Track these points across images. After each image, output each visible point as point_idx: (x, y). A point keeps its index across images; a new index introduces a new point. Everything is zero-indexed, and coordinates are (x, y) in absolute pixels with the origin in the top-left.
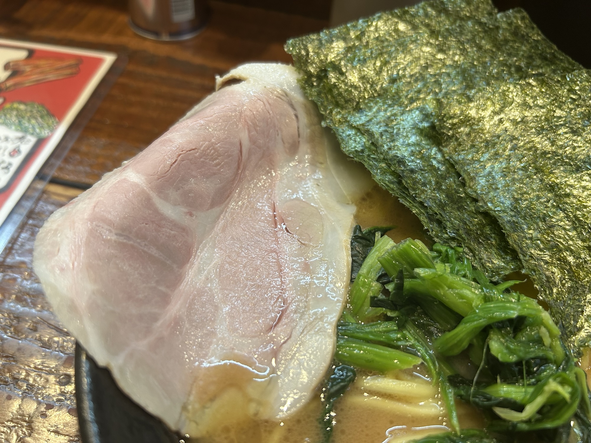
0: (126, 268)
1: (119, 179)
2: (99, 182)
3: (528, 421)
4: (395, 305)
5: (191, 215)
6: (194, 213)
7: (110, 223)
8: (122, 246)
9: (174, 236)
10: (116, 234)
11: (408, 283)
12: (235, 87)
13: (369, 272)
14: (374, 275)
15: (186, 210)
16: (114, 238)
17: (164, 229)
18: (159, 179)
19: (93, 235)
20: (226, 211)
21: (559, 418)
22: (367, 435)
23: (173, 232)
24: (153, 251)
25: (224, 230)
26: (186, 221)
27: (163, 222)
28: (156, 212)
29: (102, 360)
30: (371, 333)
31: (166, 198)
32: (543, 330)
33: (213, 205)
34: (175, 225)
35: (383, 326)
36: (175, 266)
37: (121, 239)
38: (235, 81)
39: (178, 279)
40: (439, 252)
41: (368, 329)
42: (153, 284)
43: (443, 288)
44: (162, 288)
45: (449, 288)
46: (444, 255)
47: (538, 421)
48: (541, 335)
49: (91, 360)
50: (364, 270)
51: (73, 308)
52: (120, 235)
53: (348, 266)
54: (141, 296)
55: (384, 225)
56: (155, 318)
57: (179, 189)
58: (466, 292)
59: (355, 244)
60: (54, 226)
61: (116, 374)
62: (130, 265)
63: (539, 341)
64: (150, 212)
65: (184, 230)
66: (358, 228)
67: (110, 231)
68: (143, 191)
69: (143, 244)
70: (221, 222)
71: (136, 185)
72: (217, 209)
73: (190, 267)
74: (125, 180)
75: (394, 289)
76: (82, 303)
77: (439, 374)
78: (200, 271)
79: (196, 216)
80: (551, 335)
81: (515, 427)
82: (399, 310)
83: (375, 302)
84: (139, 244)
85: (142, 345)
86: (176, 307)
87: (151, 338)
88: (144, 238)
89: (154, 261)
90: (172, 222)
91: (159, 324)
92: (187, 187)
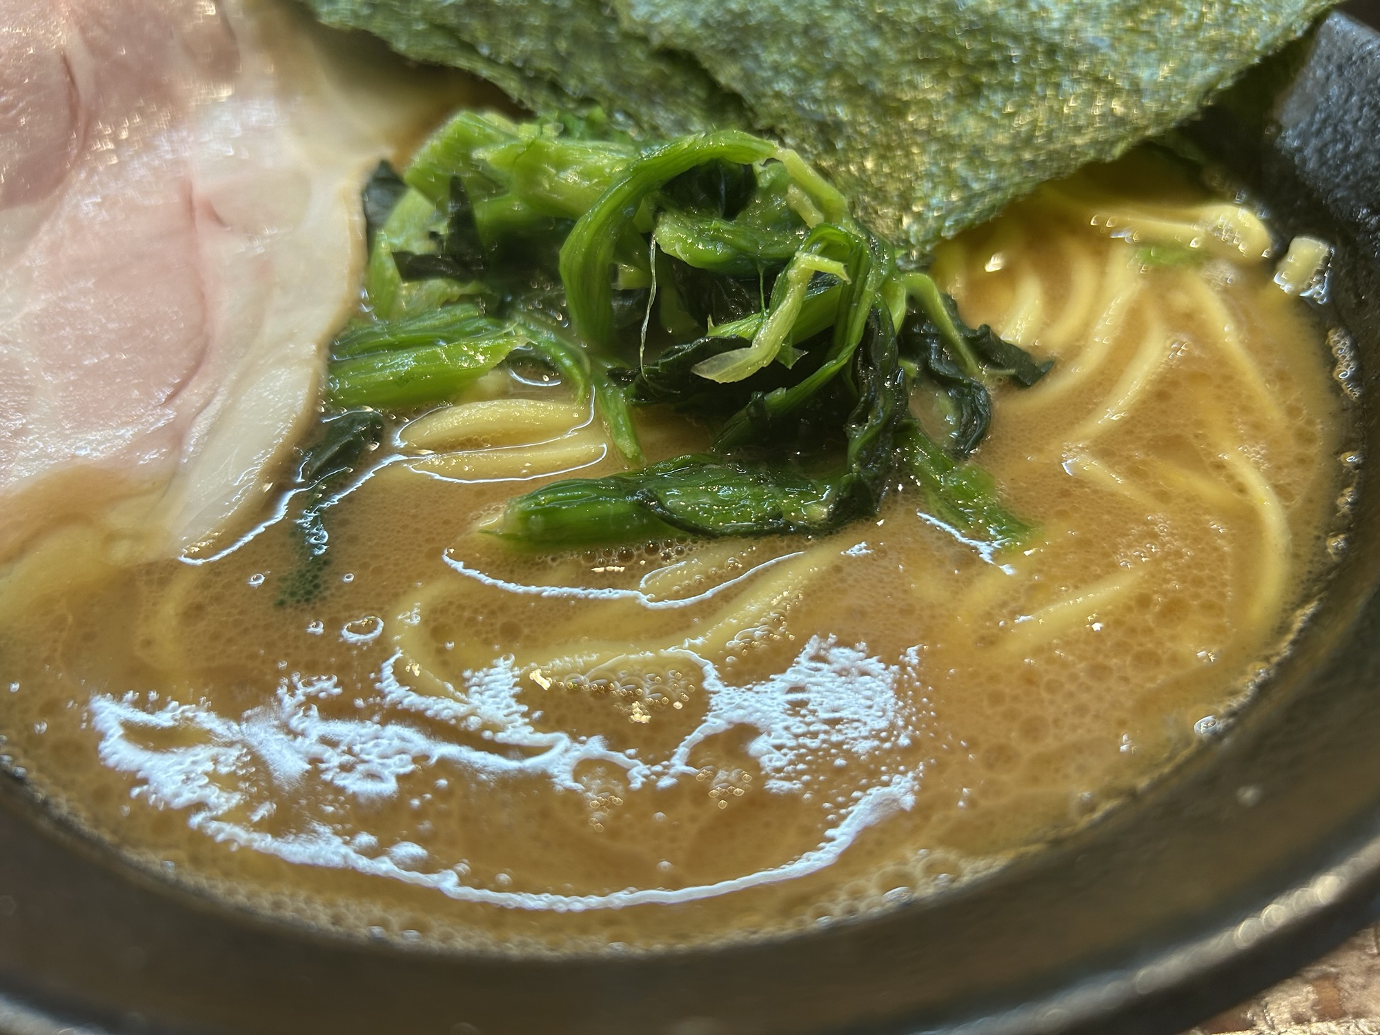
4: (466, 266)
11: (484, 212)
21: (844, 342)
22: (417, 531)
30: (409, 332)
32: (793, 191)
35: (441, 316)
47: (806, 368)
48: (793, 204)
59: (376, 193)
63: (795, 221)
70: (45, 236)
75: (449, 225)
77: (592, 379)
80: (819, 204)
81: (759, 405)
82: (481, 277)
83: (411, 267)
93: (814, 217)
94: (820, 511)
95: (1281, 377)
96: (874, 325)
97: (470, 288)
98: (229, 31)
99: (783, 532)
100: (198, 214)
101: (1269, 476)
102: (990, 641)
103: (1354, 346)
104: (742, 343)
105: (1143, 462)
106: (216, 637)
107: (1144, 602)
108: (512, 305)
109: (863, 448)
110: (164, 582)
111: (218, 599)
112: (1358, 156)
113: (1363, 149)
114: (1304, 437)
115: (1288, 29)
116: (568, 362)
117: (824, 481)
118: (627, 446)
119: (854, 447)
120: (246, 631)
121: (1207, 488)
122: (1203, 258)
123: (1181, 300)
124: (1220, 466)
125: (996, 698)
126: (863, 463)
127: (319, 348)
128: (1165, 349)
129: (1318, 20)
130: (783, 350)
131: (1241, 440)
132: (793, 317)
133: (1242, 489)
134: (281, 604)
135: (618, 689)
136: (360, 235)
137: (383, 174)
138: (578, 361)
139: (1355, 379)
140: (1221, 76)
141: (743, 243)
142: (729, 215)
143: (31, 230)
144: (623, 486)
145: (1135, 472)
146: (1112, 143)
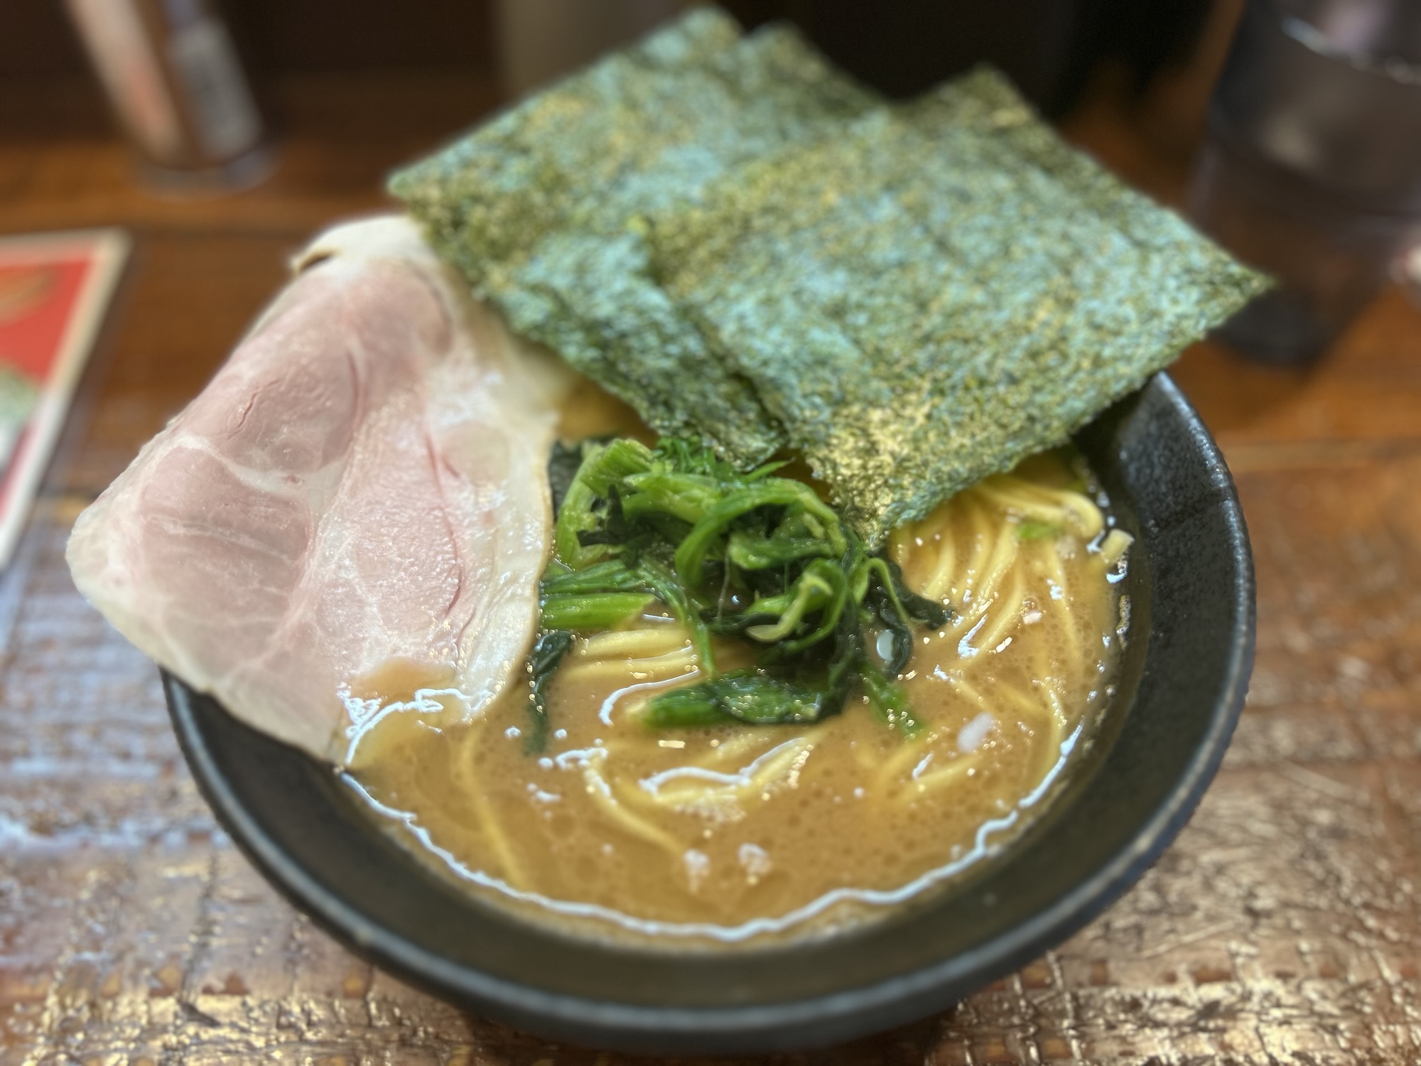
0: (209, 568)
1: (170, 448)
3: (792, 636)
4: (616, 537)
5: (294, 480)
6: (298, 476)
7: (172, 513)
8: (197, 540)
9: (274, 514)
10: (185, 526)
11: (627, 503)
12: (323, 270)
13: (576, 502)
14: (584, 504)
15: (285, 474)
16: (181, 531)
17: (256, 508)
18: (230, 437)
19: (153, 531)
20: (352, 465)
21: (827, 622)
23: (270, 510)
24: (246, 541)
25: (353, 492)
26: (286, 490)
27: (252, 498)
28: (238, 485)
30: (586, 581)
31: (248, 462)
32: (808, 517)
33: (327, 459)
34: (273, 500)
35: (602, 570)
36: (284, 557)
37: (194, 532)
38: (319, 259)
40: (663, 448)
41: (582, 577)
42: (256, 585)
43: (666, 495)
44: (273, 590)
45: (676, 491)
46: (670, 450)
47: (806, 634)
48: (807, 524)
50: (569, 500)
51: (145, 627)
52: (190, 526)
54: (240, 603)
55: (604, 429)
56: (269, 629)
57: (266, 446)
58: (697, 493)
59: (556, 468)
60: (89, 531)
61: (225, 699)
62: (214, 565)
63: (808, 534)
64: (230, 486)
65: (286, 504)
66: (558, 445)
67: (175, 523)
68: (211, 461)
69: (228, 533)
70: (347, 483)
71: (199, 453)
72: (335, 466)
73: (311, 556)
74: (180, 449)
75: (609, 514)
76: (158, 620)
77: (689, 612)
78: (326, 559)
79: (303, 481)
80: (822, 521)
81: (784, 649)
82: (624, 542)
83: (586, 539)
84: (222, 533)
85: (256, 664)
86: (297, 613)
87: (268, 655)
88: (227, 524)
89: (251, 554)
90: (265, 495)
91: (276, 636)
92: (278, 440)
93: (818, 531)
94: (812, 710)
95: (1085, 626)
96: (845, 611)
97: (617, 550)
98: (446, 319)
99: (793, 722)
100: (440, 466)
101: (1062, 699)
102: (893, 794)
103: (1132, 611)
105: (994, 685)
106: (494, 773)
108: (642, 556)
109: (836, 679)
110: (461, 739)
111: (492, 749)
112: (1157, 481)
113: (1160, 477)
114: (1091, 671)
115: (1131, 382)
116: (676, 603)
117: (817, 690)
118: (708, 666)
119: (832, 677)
120: (510, 770)
121: (1026, 703)
122: (1059, 532)
123: (1038, 566)
124: (1036, 689)
125: (893, 827)
126: (836, 686)
127: (535, 589)
128: (1021, 605)
129: (1150, 378)
130: (796, 624)
131: (1052, 674)
132: (801, 609)
133: (1045, 705)
134: (527, 755)
136: (549, 502)
137: (559, 452)
138: (681, 602)
139: (1126, 634)
140: (1083, 414)
141: (776, 554)
142: (769, 535)
143: (338, 481)
144: (707, 690)
145: (988, 692)
146: (1010, 458)
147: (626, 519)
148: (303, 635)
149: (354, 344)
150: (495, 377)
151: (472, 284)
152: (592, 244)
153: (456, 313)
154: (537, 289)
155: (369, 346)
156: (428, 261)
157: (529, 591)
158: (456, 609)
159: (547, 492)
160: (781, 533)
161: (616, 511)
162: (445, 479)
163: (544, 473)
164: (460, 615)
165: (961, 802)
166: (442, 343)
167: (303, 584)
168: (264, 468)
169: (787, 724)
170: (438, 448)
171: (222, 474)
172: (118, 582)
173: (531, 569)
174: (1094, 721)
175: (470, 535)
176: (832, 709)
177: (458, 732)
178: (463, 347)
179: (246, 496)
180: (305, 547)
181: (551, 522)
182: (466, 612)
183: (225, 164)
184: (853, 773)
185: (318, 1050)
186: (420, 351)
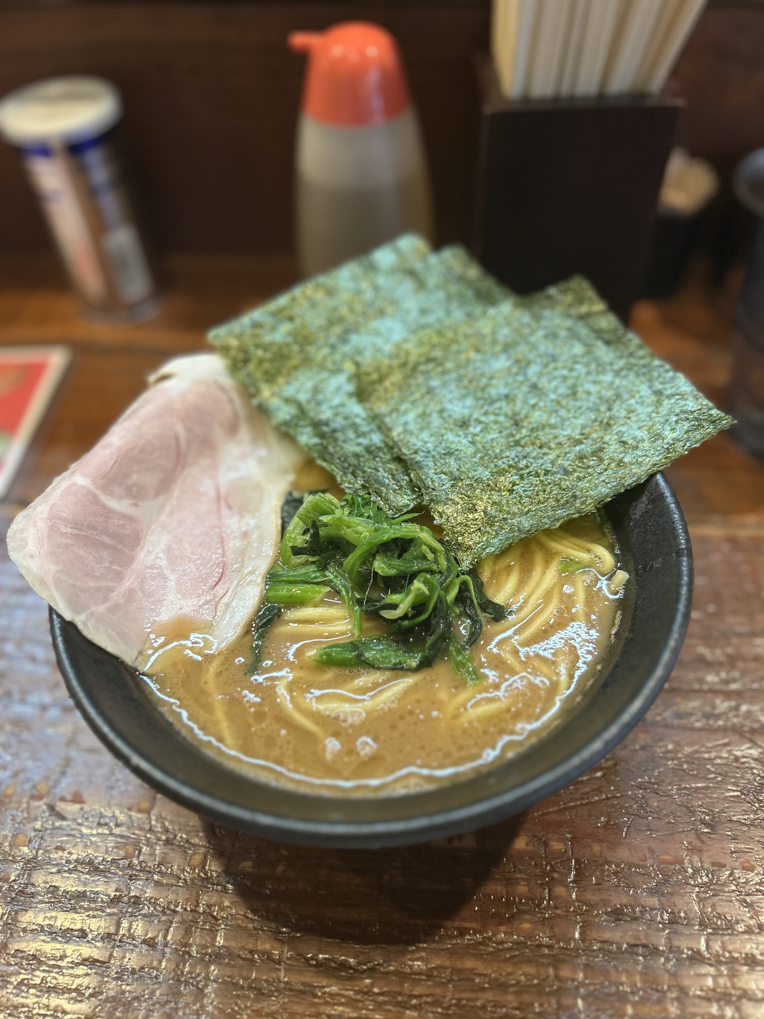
0: (82, 553)
1: (69, 483)
2: (51, 487)
3: (405, 617)
4: (315, 551)
5: (136, 505)
7: (64, 520)
8: (77, 536)
9: (123, 525)
10: (71, 528)
11: (322, 532)
12: (166, 384)
13: (294, 529)
14: (299, 530)
15: (131, 502)
16: (69, 530)
17: (112, 520)
18: (102, 479)
19: (53, 530)
20: (172, 498)
21: (427, 611)
23: (121, 522)
24: (104, 538)
26: (131, 511)
27: (111, 515)
28: (104, 507)
29: (68, 616)
30: (292, 576)
31: (111, 494)
32: (424, 547)
33: (158, 494)
34: (124, 516)
35: (303, 571)
36: (126, 549)
37: (76, 532)
38: (165, 378)
39: (131, 560)
40: (347, 500)
41: (291, 573)
42: (107, 564)
43: (343, 528)
44: (116, 567)
45: (349, 527)
46: (350, 502)
47: (414, 617)
48: (424, 552)
49: (59, 616)
50: (290, 528)
51: (43, 582)
52: (74, 528)
53: (277, 527)
54: (97, 574)
55: (323, 487)
56: (111, 590)
57: (122, 485)
58: (360, 528)
59: (286, 508)
60: (20, 527)
61: (80, 626)
62: (85, 551)
63: (424, 558)
64: (99, 507)
65: (131, 519)
66: (290, 494)
67: (66, 526)
68: (90, 492)
69: (95, 533)
70: (168, 508)
71: (84, 487)
72: (161, 499)
73: (141, 550)
74: (74, 484)
75: (310, 537)
76: (50, 579)
77: (351, 599)
78: (149, 552)
80: (434, 551)
81: (400, 625)
82: (319, 555)
83: (297, 551)
84: (91, 534)
85: (101, 609)
86: (129, 582)
87: (108, 604)
88: (95, 529)
89: (106, 546)
90: (119, 513)
91: (115, 594)
92: (130, 482)
93: (430, 556)
94: (414, 663)
96: (438, 605)
97: (314, 559)
98: (236, 415)
99: (402, 669)
100: (222, 503)
101: (568, 670)
102: (455, 717)
104: (394, 607)
106: (226, 683)
107: (508, 710)
108: (329, 564)
109: (430, 645)
110: (210, 663)
111: (226, 669)
115: (639, 478)
116: (344, 593)
117: (417, 652)
118: (356, 633)
119: (428, 644)
120: (235, 682)
121: (546, 670)
125: (452, 737)
126: (430, 650)
127: (263, 578)
128: (554, 611)
129: (652, 476)
130: (408, 610)
132: (411, 602)
133: (557, 673)
134: (246, 674)
135: (342, 717)
136: (279, 528)
137: (290, 498)
138: (347, 592)
139: (615, 634)
140: (607, 496)
141: (402, 568)
142: (399, 557)
143: (162, 507)
144: (354, 646)
146: (558, 520)
147: (321, 541)
148: (130, 595)
149: (180, 429)
150: (263, 452)
151: (252, 396)
152: (324, 375)
153: (242, 413)
154: (287, 401)
155: (188, 430)
156: (227, 381)
157: (260, 580)
158: (218, 587)
159: (279, 522)
160: (407, 556)
161: (315, 536)
162: (225, 511)
163: (279, 510)
164: (220, 590)
165: (495, 725)
166: (232, 429)
167: (134, 566)
168: (120, 498)
169: (399, 669)
170: (223, 490)
171: (95, 500)
172: (32, 556)
173: (263, 566)
174: (585, 685)
175: (234, 544)
176: (426, 664)
177: (208, 658)
178: (244, 433)
179: (108, 512)
180: (138, 545)
181: (279, 540)
182: (224, 589)
183: (131, 308)
184: (433, 702)
185: (119, 840)
186: (218, 433)
